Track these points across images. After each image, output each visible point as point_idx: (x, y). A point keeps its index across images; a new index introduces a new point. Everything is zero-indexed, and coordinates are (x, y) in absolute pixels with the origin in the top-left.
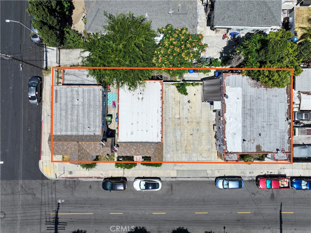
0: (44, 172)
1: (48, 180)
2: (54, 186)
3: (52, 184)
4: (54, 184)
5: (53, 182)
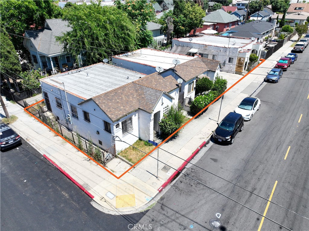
0: (121, 210)
1: (147, 214)
2: (169, 210)
3: (163, 212)
4: (165, 208)
5: (160, 208)
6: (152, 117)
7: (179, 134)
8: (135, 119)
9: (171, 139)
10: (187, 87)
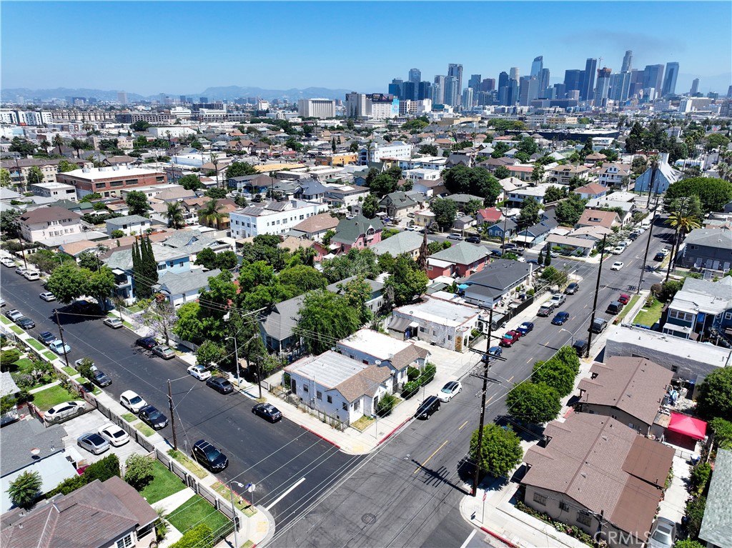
1: (370, 455)
6: (373, 400)
7: (393, 412)
8: (362, 401)
9: (386, 416)
10: (399, 374)
